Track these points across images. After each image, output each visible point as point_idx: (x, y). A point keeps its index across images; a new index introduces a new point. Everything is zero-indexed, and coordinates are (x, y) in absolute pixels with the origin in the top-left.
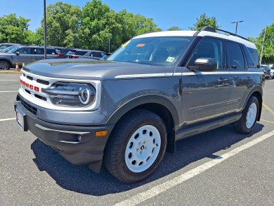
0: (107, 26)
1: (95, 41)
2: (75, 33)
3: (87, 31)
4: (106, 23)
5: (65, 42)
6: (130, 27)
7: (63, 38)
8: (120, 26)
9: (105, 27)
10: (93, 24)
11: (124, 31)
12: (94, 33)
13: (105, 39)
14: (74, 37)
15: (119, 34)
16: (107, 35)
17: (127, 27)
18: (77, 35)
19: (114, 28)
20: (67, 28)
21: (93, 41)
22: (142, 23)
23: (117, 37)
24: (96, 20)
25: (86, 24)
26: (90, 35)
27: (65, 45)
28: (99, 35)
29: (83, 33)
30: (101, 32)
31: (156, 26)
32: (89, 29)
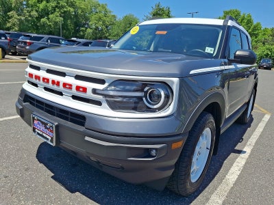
0: (57, 10)
1: (44, 25)
2: (21, 15)
3: (34, 13)
4: (56, 6)
5: (8, 25)
6: (82, 11)
7: (5, 21)
8: (72, 10)
9: (55, 10)
10: (42, 6)
11: (76, 16)
12: (42, 17)
13: (56, 23)
14: (19, 20)
15: (71, 18)
16: (58, 20)
17: (80, 11)
18: (23, 18)
19: (65, 11)
20: (10, 9)
21: (41, 26)
22: (96, 7)
23: (69, 21)
24: (44, 3)
25: (32, 6)
26: (39, 18)
27: (8, 29)
28: (48, 19)
29: (30, 16)
30: (51, 16)
31: (110, 12)
32: (37, 11)
